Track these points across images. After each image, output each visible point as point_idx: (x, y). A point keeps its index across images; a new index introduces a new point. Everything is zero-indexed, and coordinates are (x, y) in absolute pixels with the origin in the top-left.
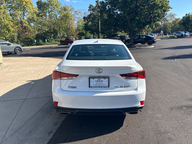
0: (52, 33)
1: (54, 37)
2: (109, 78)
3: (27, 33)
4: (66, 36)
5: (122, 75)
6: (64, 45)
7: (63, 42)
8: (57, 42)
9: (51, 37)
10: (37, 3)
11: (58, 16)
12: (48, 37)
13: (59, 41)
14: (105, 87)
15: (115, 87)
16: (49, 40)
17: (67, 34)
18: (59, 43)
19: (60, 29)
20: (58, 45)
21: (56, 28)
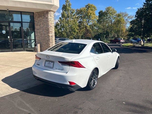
0: (105, 34)
1: (106, 37)
2: (54, 63)
3: (88, 34)
4: (116, 36)
5: (60, 62)
6: (113, 43)
7: (112, 41)
8: (108, 41)
9: (103, 37)
10: (99, 13)
11: (113, 21)
12: (101, 37)
13: (109, 41)
14: (51, 68)
15: (56, 69)
16: (101, 39)
17: (117, 35)
18: (109, 42)
19: (112, 31)
20: (108, 43)
21: (109, 31)
